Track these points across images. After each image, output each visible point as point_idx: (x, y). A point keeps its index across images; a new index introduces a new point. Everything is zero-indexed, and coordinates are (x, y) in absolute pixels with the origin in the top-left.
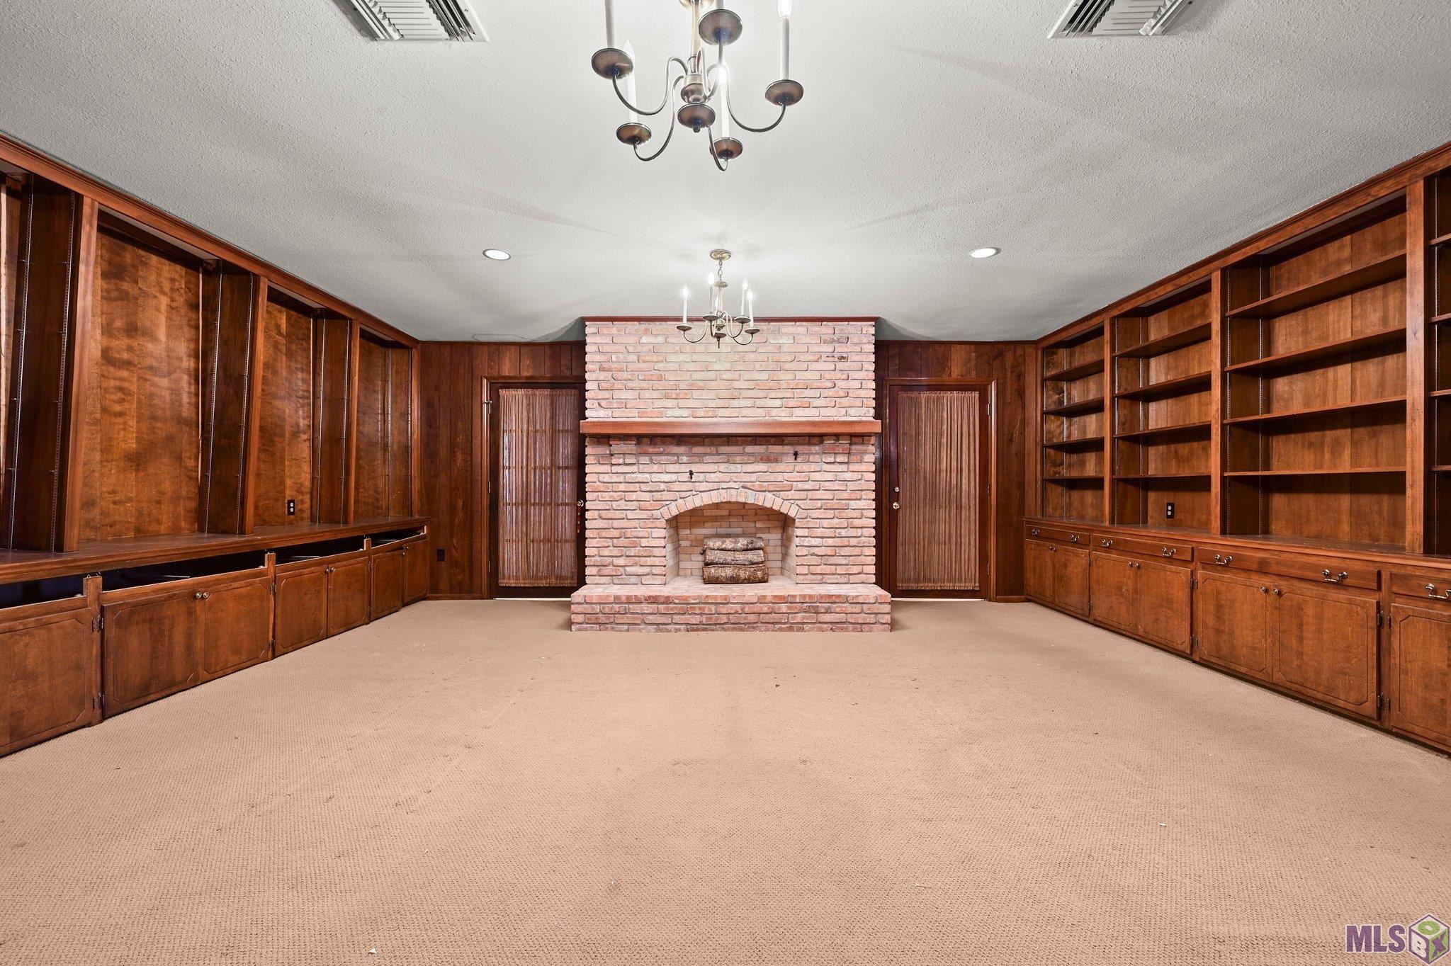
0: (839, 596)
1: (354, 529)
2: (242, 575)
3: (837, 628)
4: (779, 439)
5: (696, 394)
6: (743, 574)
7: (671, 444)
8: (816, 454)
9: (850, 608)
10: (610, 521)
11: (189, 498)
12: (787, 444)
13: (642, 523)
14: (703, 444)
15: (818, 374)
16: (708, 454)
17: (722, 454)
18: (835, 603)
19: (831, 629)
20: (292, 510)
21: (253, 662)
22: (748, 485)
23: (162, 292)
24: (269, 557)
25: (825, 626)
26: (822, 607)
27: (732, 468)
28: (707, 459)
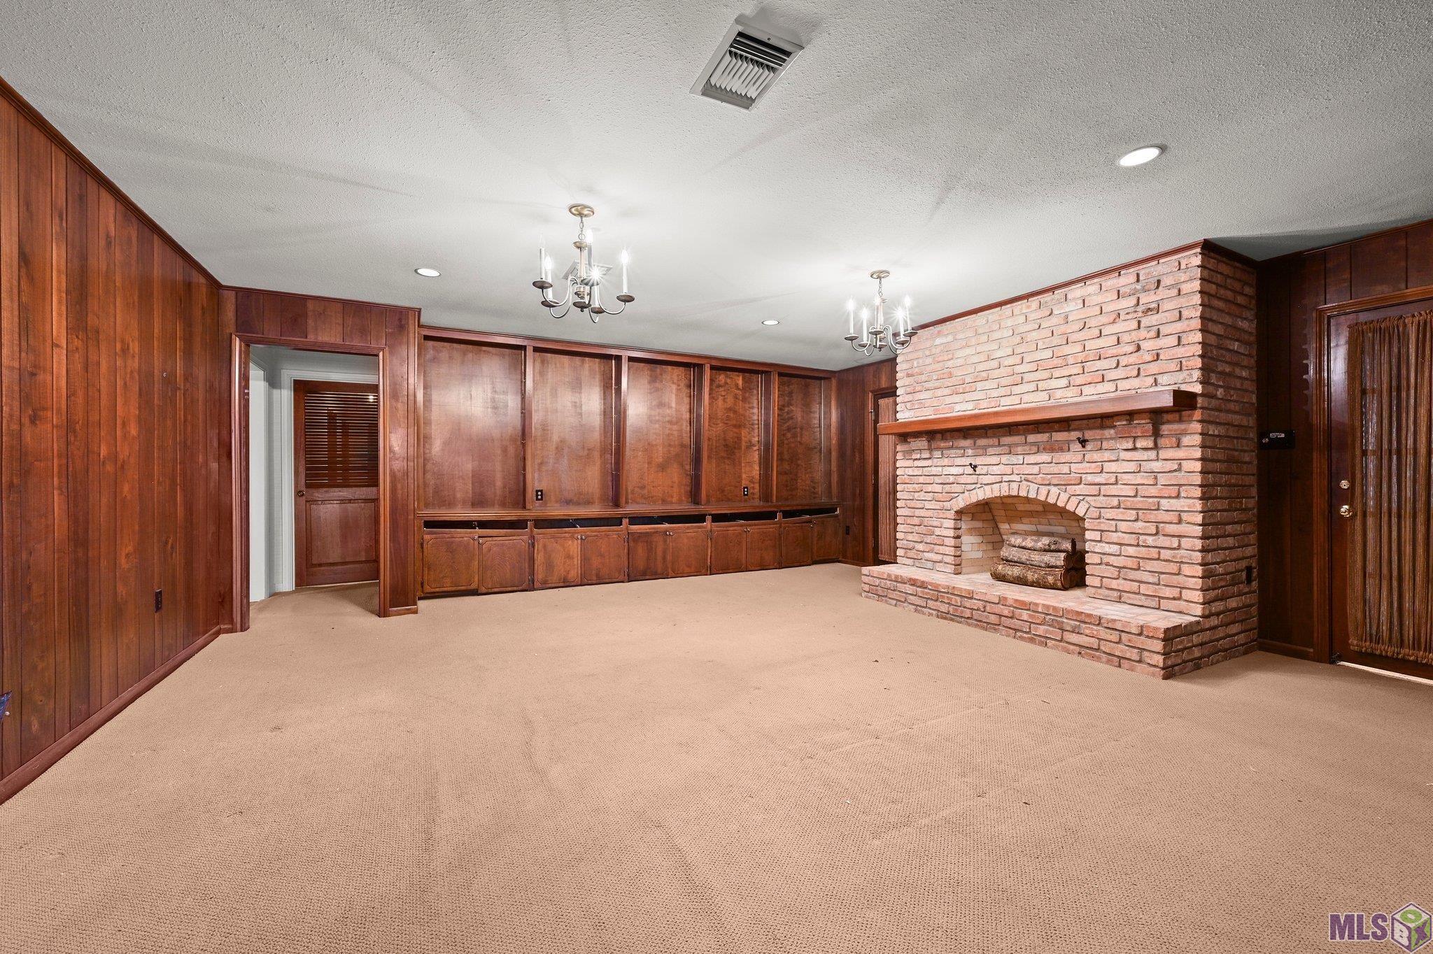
0: (1090, 616)
1: (775, 506)
2: (692, 526)
3: (1086, 653)
4: (1064, 424)
5: (980, 385)
6: (1031, 576)
7: (959, 438)
8: (1112, 439)
9: (1103, 633)
10: (913, 510)
11: (686, 485)
12: (1075, 430)
13: (935, 513)
14: (986, 436)
15: (1115, 338)
16: (992, 446)
17: (1005, 445)
18: (1085, 623)
19: (1080, 653)
20: (746, 493)
21: (698, 574)
22: (1030, 477)
23: (673, 383)
24: (709, 518)
25: (1072, 647)
26: (1069, 624)
27: (1014, 459)
28: (990, 451)
